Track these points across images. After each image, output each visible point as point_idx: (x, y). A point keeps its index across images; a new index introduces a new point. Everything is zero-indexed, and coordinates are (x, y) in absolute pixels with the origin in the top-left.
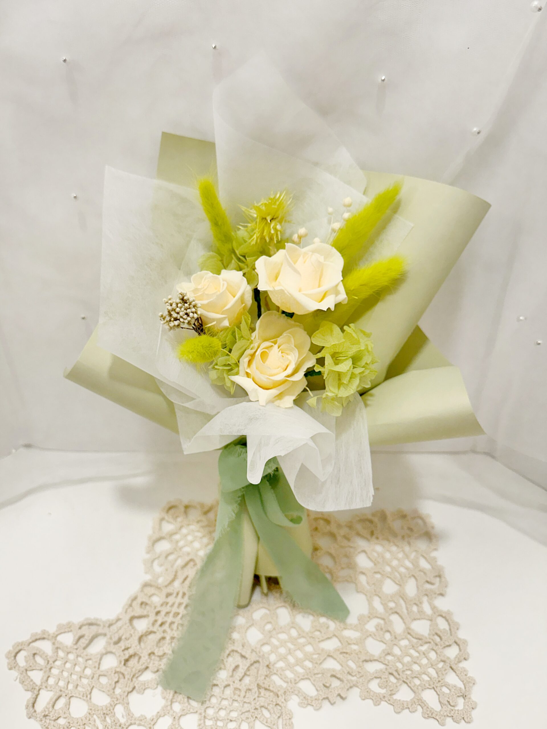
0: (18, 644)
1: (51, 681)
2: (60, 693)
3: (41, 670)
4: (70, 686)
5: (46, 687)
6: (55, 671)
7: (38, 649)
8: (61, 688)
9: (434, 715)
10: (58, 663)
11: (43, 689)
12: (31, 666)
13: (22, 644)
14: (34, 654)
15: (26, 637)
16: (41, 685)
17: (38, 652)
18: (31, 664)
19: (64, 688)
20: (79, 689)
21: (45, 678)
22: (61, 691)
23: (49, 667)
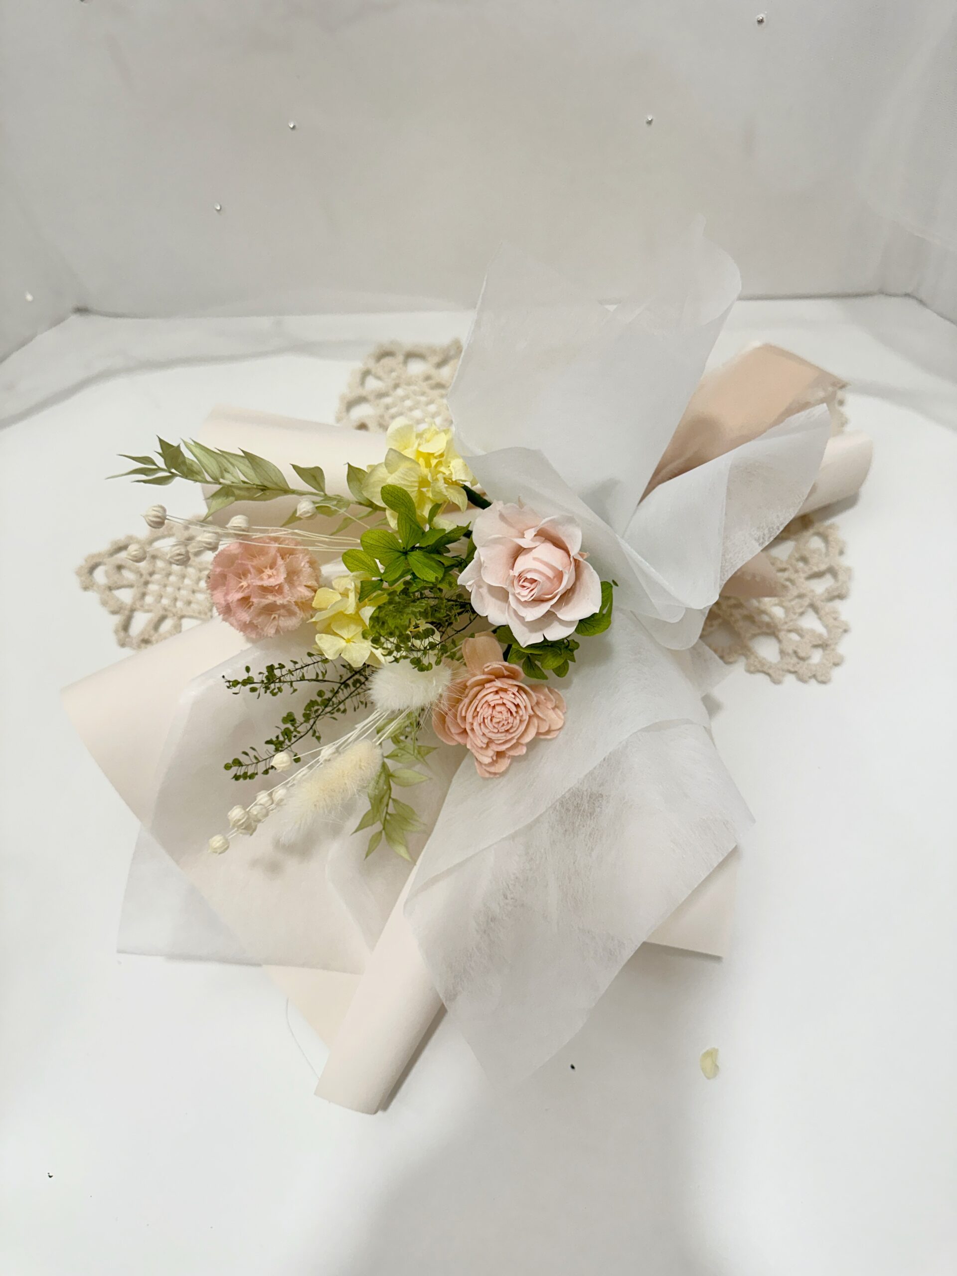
0: (93, 556)
1: (149, 599)
3: (131, 586)
4: (179, 604)
5: (142, 606)
6: (152, 587)
9: (765, 669)
10: (156, 577)
13: (99, 555)
15: (104, 546)
16: (134, 603)
20: (193, 605)
21: (139, 595)
23: (143, 580)
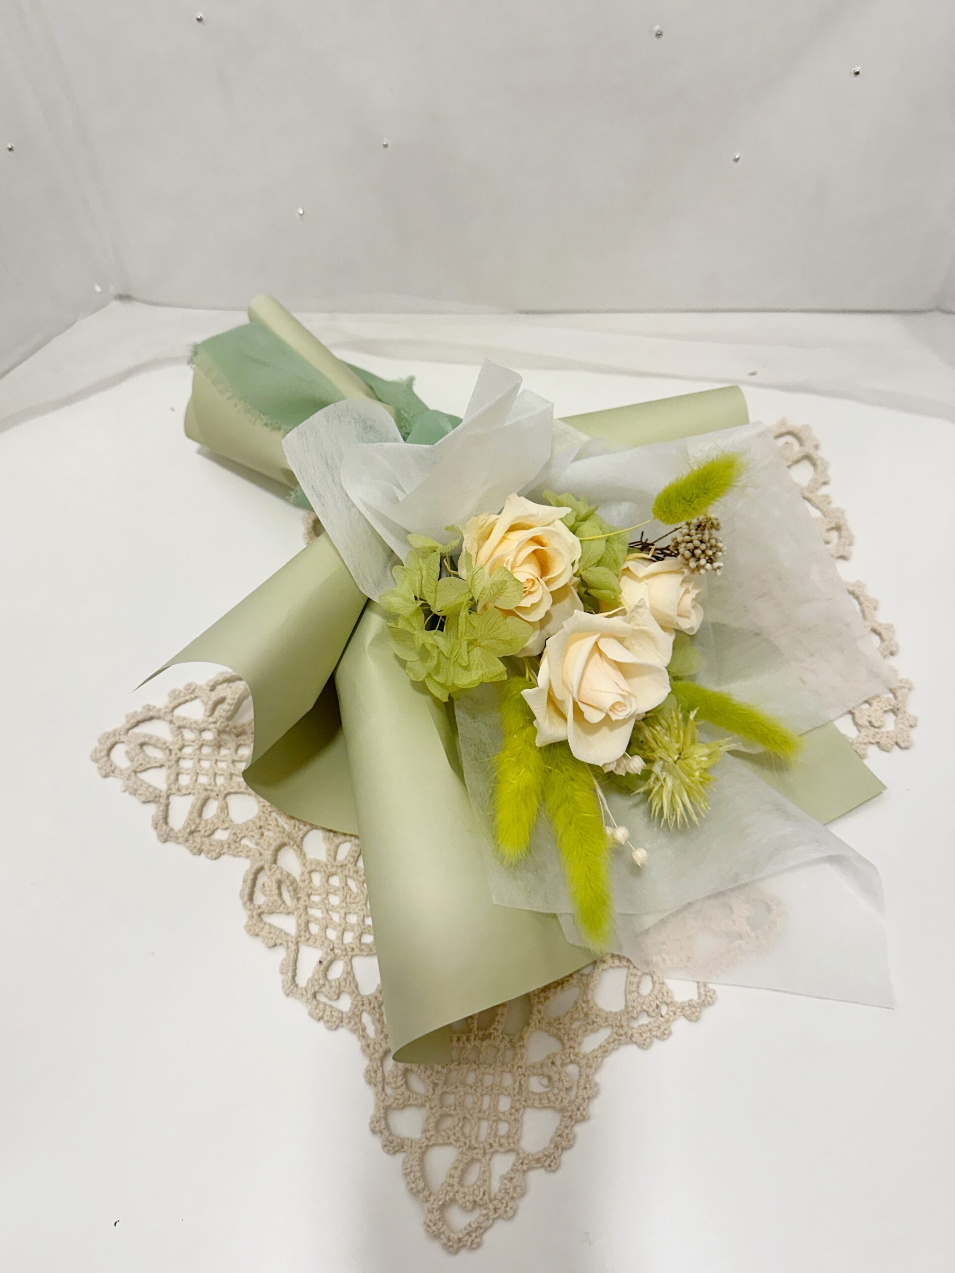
2: (206, 793)
7: (145, 736)
8: (205, 785)
11: (174, 794)
12: (141, 765)
14: (142, 745)
17: (147, 740)
18: (141, 762)
19: (210, 785)
22: (206, 790)
